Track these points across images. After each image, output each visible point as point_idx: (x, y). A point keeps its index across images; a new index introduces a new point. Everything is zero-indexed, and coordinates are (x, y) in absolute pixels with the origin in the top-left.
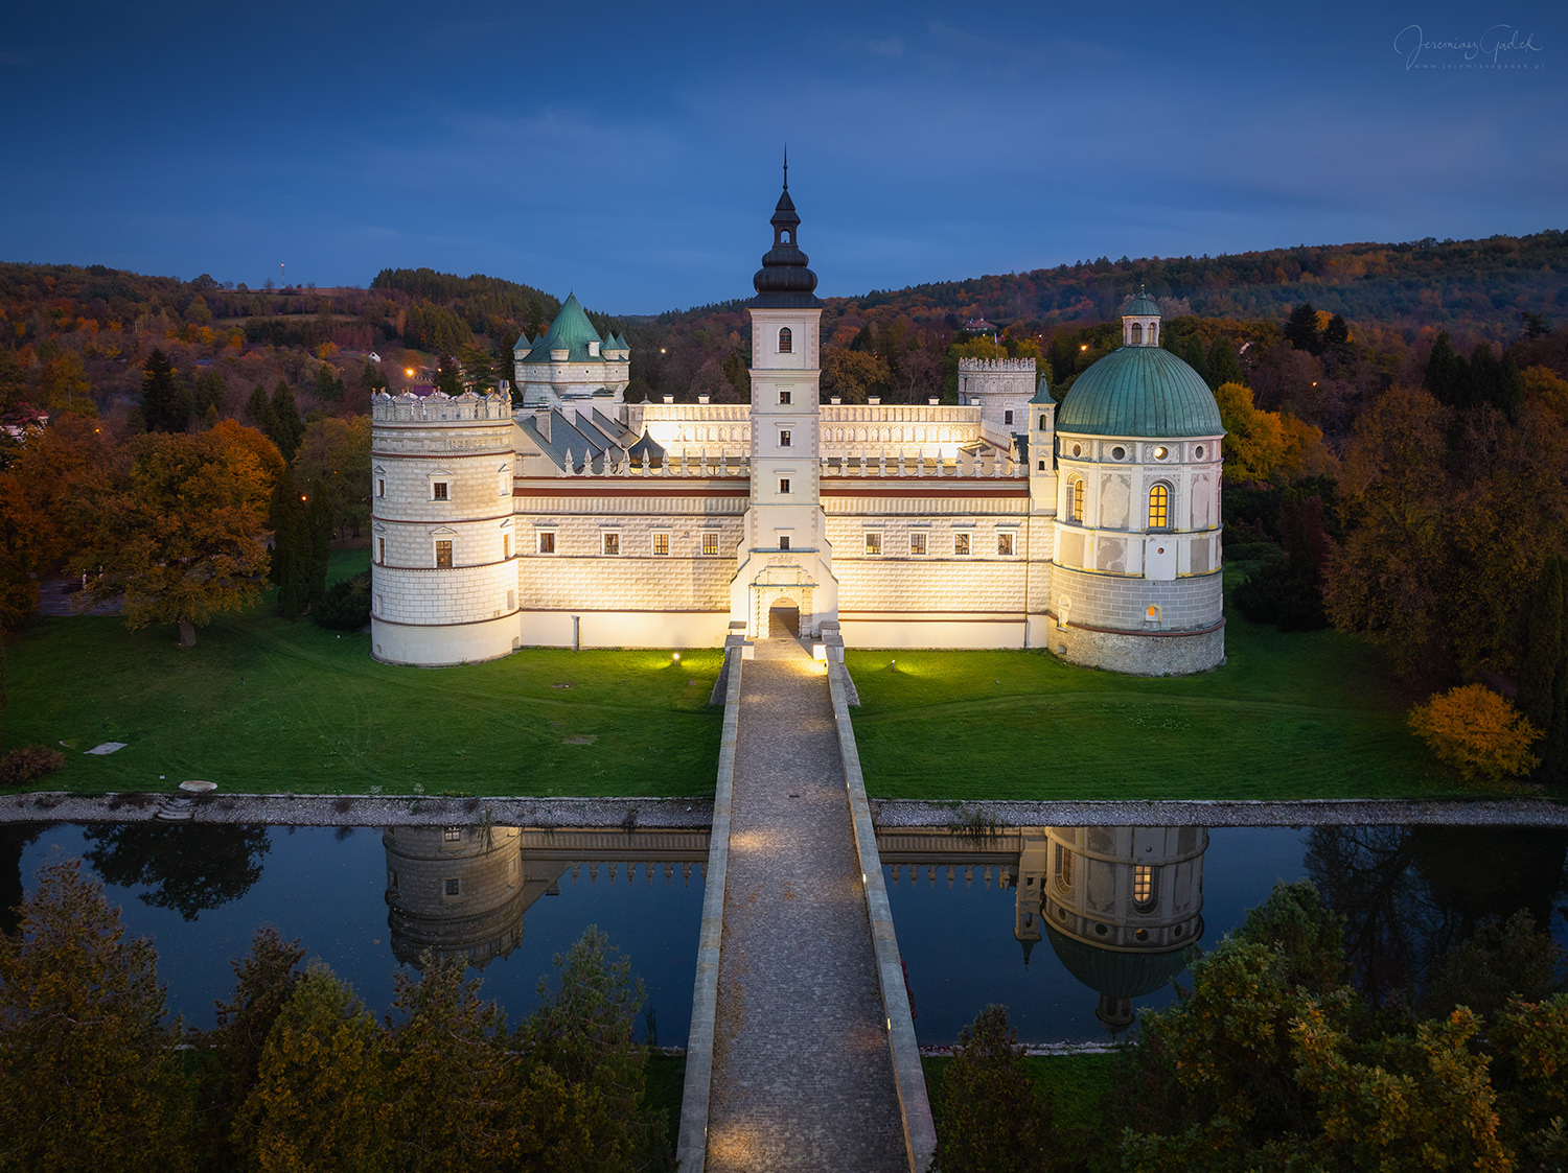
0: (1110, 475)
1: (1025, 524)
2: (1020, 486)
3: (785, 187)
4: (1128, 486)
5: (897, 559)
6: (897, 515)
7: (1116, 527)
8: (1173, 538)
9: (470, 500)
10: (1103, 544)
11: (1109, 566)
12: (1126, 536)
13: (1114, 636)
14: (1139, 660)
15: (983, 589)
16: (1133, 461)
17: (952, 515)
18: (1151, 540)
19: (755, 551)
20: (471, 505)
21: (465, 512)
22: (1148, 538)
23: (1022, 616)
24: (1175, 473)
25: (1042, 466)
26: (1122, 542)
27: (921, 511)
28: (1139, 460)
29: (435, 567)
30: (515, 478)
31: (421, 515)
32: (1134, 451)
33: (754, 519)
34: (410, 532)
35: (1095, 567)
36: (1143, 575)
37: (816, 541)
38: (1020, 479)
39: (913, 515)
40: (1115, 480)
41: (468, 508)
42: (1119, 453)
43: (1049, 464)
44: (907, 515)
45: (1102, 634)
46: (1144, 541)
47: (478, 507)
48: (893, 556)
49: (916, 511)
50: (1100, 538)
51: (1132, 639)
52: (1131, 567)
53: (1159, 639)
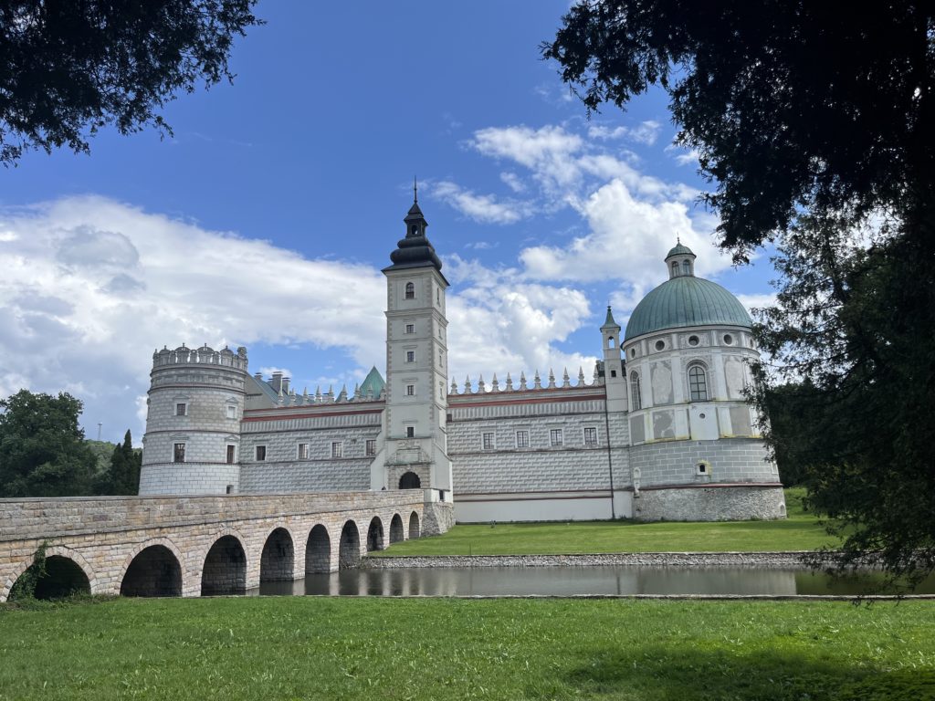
0: (656, 363)
1: (604, 419)
2: (600, 392)
3: (416, 201)
4: (670, 368)
5: (506, 452)
6: (505, 418)
7: (664, 402)
8: (712, 406)
9: (201, 416)
10: (657, 417)
11: (662, 435)
12: (672, 408)
13: (672, 491)
14: (695, 509)
15: (575, 472)
16: (671, 350)
17: (547, 415)
18: (693, 408)
19: (389, 439)
20: (202, 420)
21: (197, 424)
22: (690, 407)
23: (609, 493)
24: (707, 354)
25: (614, 374)
26: (670, 413)
27: (523, 414)
28: (675, 347)
29: (173, 461)
30: (244, 411)
31: (167, 426)
32: (671, 341)
33: (388, 415)
34: (159, 438)
35: (653, 438)
36: (690, 438)
37: (432, 429)
38: (599, 387)
39: (517, 417)
40: (660, 365)
41: (199, 422)
42: (660, 345)
43: (619, 372)
44: (513, 417)
45: (663, 491)
46: (688, 410)
47: (207, 422)
48: (504, 449)
49: (519, 414)
50: (654, 414)
51: (687, 492)
52: (680, 432)
53: (710, 489)
